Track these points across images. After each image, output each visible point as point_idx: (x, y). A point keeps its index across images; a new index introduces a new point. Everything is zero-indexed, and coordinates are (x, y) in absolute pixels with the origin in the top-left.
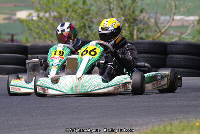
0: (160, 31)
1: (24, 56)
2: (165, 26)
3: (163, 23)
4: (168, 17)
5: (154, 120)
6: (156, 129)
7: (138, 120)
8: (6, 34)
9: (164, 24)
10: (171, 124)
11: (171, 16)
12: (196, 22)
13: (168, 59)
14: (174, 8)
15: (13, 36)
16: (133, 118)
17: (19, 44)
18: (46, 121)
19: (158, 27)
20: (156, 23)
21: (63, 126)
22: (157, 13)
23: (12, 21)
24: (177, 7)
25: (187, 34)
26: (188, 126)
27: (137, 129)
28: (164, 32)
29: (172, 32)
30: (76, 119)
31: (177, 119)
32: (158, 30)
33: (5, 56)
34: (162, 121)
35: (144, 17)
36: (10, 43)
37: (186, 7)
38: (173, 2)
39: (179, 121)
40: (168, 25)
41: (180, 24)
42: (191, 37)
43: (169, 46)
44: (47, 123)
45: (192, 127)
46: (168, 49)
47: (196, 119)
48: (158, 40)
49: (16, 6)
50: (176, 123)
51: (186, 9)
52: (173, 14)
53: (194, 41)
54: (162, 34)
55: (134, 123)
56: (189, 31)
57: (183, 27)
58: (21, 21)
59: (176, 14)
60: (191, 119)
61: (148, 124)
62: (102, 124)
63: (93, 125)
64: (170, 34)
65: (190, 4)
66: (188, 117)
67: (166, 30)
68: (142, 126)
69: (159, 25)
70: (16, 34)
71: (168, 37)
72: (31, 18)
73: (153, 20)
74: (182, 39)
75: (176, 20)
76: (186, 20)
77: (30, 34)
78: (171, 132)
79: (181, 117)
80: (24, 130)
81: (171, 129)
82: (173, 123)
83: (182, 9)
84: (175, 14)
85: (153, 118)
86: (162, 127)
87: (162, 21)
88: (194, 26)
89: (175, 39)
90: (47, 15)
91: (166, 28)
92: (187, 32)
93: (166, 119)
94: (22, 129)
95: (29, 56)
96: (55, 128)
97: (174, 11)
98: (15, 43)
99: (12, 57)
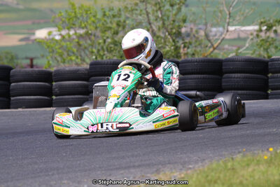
0: (212, 45)
1: (47, 84)
2: (217, 40)
3: (215, 35)
4: (221, 29)
5: (211, 155)
6: (214, 165)
7: (192, 156)
8: (23, 59)
9: (216, 37)
10: (233, 159)
11: (224, 27)
12: (255, 33)
13: (223, 80)
14: (228, 17)
15: (32, 60)
16: (186, 153)
17: (41, 69)
18: (78, 162)
19: (209, 41)
20: (207, 36)
21: (100, 168)
22: (206, 24)
23: (30, 43)
24: (231, 15)
25: (245, 48)
26: (253, 160)
27: (190, 166)
28: (217, 46)
29: (226, 46)
30: (114, 158)
31: (239, 152)
32: (210, 45)
33: (24, 85)
34: (221, 156)
35: (191, 29)
36: (29, 69)
37: (243, 14)
38: (225, 9)
39: (241, 154)
40: (221, 38)
41: (235, 36)
42: (251, 52)
43: (223, 63)
44: (79, 164)
45: (258, 161)
46: (223, 67)
47: (262, 151)
48: (209, 57)
49: (34, 23)
50: (239, 157)
51: (242, 18)
52: (226, 25)
53: (254, 56)
54: (214, 49)
55: (186, 159)
56: (247, 45)
57: (240, 39)
58: (40, 43)
59: (231, 24)
60: (256, 152)
61: (204, 160)
62: (148, 162)
63: (137, 164)
64: (224, 49)
65: (247, 11)
66: (252, 148)
67: (220, 44)
68: (196, 162)
69: (211, 38)
70: (35, 58)
71: (222, 53)
72: (51, 37)
73: (202, 33)
74: (238, 55)
75: (231, 31)
76: (242, 31)
77: (52, 57)
78: (233, 169)
79: (244, 150)
80: (53, 175)
81: (233, 165)
82: (234, 157)
83: (238, 18)
84: (228, 25)
85: (209, 152)
86: (221, 162)
87: (213, 33)
88: (252, 39)
89: (231, 56)
90: (72, 32)
91: (219, 41)
92: (244, 46)
93: (226, 153)
94: (50, 173)
95: (54, 83)
96: (90, 170)
97: (227, 20)
98: (35, 69)
99: (32, 85)
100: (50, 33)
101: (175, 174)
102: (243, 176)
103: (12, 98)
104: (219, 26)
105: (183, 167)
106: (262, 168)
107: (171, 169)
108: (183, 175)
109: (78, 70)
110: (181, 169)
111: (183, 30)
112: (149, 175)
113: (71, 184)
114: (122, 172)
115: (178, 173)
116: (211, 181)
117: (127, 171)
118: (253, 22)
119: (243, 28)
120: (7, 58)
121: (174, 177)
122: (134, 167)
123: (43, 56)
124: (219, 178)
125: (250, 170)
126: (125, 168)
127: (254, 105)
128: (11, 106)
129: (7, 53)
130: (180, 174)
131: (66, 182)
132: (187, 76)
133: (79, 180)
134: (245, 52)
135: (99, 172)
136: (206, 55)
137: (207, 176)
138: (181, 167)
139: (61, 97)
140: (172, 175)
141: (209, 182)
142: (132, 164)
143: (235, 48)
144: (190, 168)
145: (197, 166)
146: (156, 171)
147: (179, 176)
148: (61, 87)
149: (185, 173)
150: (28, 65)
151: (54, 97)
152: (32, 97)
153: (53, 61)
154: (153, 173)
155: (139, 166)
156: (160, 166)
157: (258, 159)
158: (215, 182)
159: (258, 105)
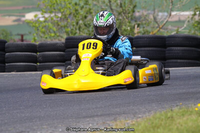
0: (159, 25)
4: (166, 14)
5: (156, 108)
7: (141, 108)
8: (16, 35)
9: (162, 20)
10: (172, 110)
12: (191, 16)
13: (167, 52)
14: (171, 4)
15: (22, 36)
16: (136, 106)
17: (28, 43)
18: (55, 112)
19: (157, 22)
20: (155, 19)
21: (72, 116)
22: (154, 10)
24: (173, 3)
25: (183, 28)
26: (187, 112)
27: (140, 116)
28: (163, 26)
29: (170, 27)
31: (177, 106)
32: (157, 25)
33: (16, 55)
34: (163, 108)
35: (143, 14)
39: (179, 107)
40: (166, 20)
41: (176, 19)
42: (188, 31)
43: (167, 39)
44: (56, 114)
45: (191, 112)
46: (167, 42)
47: (195, 105)
48: (157, 34)
50: (176, 109)
52: (169, 11)
54: (160, 28)
55: (137, 111)
56: (185, 26)
57: (180, 22)
58: (28, 23)
60: (190, 105)
61: (150, 111)
63: (99, 114)
64: (167, 29)
66: (187, 103)
67: (165, 24)
68: (144, 113)
69: (158, 20)
70: (25, 34)
71: (166, 32)
72: (37, 19)
73: (151, 17)
74: (179, 33)
75: (173, 15)
76: (182, 15)
77: (37, 34)
78: (172, 117)
79: (181, 104)
81: (172, 115)
82: (173, 109)
84: (172, 10)
85: (154, 105)
86: (163, 113)
87: (160, 17)
88: (189, 21)
90: (53, 15)
91: (165, 22)
92: (183, 26)
93: (167, 106)
94: (34, 120)
95: (38, 53)
96: (64, 118)
97: (170, 7)
98: (25, 43)
99: (22, 55)
100: (35, 16)
101: (128, 122)
102: (179, 123)
103: (7, 64)
104: (164, 11)
105: (134, 116)
106: (194, 117)
107: (125, 118)
108: (134, 122)
109: (57, 44)
110: (133, 118)
111: (137, 14)
112: (108, 122)
113: (49, 128)
114: (88, 119)
115: (131, 121)
116: (155, 126)
117: (91, 119)
118: (190, 9)
119: (182, 13)
120: (3, 34)
121: (128, 123)
122: (97, 116)
123: (30, 33)
124: (161, 124)
125: (185, 119)
126: (91, 117)
127: (190, 71)
128: (6, 70)
129: (4, 31)
130: (132, 122)
131: (45, 127)
132: (139, 49)
133: (55, 125)
134: (183, 31)
135: (70, 120)
136: (154, 33)
137: (153, 123)
138: (132, 116)
139: (43, 64)
140: (126, 122)
141: (154, 128)
142: (96, 114)
143: (176, 29)
144: (140, 117)
145: (144, 116)
146: (114, 119)
147: (131, 123)
148: (43, 56)
149: (135, 120)
150: (19, 40)
151: (38, 64)
152: (22, 64)
153: (38, 37)
154: (112, 121)
155: (101, 115)
156: (117, 116)
157: (191, 110)
158: (158, 128)
159: (193, 71)
